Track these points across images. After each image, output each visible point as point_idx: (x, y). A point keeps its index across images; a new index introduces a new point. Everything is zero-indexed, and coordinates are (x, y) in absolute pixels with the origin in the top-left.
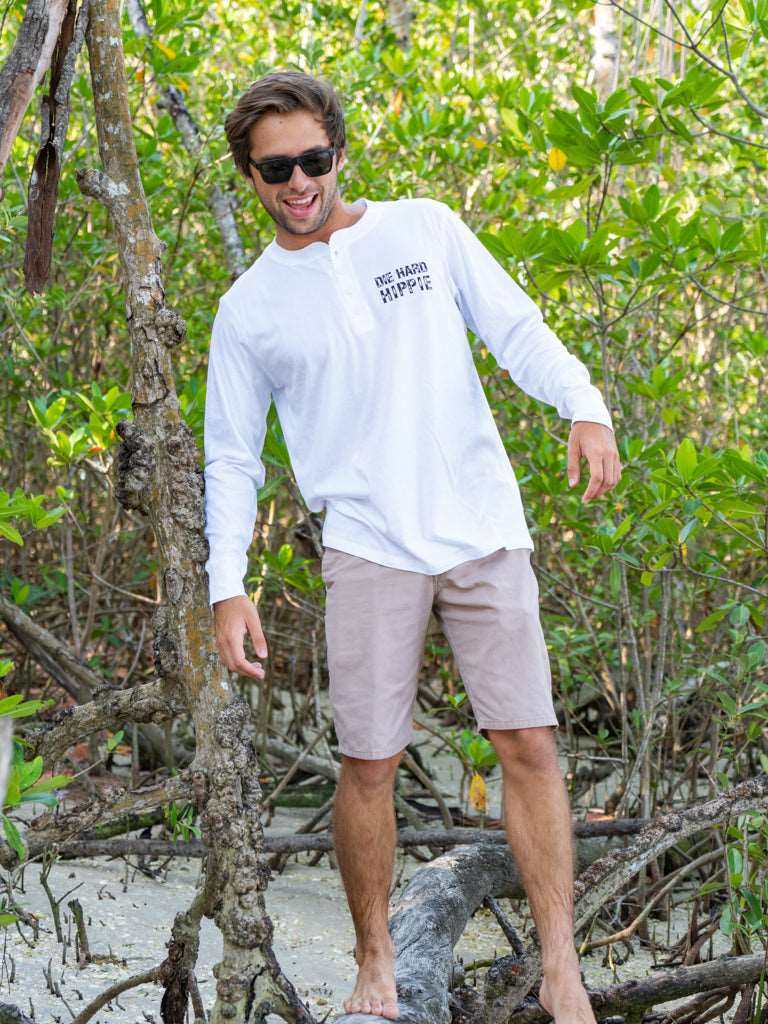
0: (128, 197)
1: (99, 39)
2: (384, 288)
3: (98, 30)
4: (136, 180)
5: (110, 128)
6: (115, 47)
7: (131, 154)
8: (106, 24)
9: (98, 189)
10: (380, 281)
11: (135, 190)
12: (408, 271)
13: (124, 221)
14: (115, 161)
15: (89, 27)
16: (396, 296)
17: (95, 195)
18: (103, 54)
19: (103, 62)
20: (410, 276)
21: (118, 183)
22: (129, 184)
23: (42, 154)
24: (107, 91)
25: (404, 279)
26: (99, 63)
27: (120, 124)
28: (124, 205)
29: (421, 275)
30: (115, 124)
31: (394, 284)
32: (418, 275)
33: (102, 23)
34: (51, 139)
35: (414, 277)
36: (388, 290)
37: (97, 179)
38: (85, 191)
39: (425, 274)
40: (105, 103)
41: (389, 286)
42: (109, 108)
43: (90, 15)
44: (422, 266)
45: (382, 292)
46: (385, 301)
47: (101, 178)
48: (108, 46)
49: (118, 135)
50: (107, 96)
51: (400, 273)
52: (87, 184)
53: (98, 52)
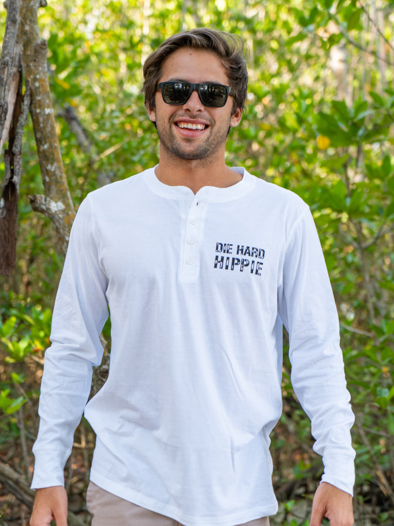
0: (63, 211)
1: (38, 111)
2: (220, 255)
3: (38, 105)
4: (68, 199)
5: (49, 167)
6: (49, 115)
7: (63, 183)
8: (42, 101)
9: (44, 207)
10: (220, 247)
11: (67, 205)
12: (247, 251)
13: (62, 226)
14: (54, 189)
15: (31, 103)
16: (227, 268)
17: (42, 211)
18: (41, 119)
19: (42, 125)
20: (247, 257)
21: (56, 202)
22: (64, 202)
23: (7, 187)
24: (46, 143)
25: (241, 257)
26: (39, 125)
27: (55, 164)
28: (61, 216)
29: (257, 260)
30: (52, 164)
31: (231, 256)
32: (254, 258)
33: (40, 100)
34: (12, 177)
35: (250, 259)
36: (222, 258)
37: (43, 201)
38: (36, 209)
39: (260, 260)
40: (44, 151)
41: (226, 255)
42: (47, 154)
43: (32, 96)
44: (261, 253)
45: (217, 257)
46: (216, 266)
47: (46, 200)
48: (44, 114)
49: (54, 171)
50: (46, 147)
51: (240, 250)
52: (37, 205)
53: (38, 119)
